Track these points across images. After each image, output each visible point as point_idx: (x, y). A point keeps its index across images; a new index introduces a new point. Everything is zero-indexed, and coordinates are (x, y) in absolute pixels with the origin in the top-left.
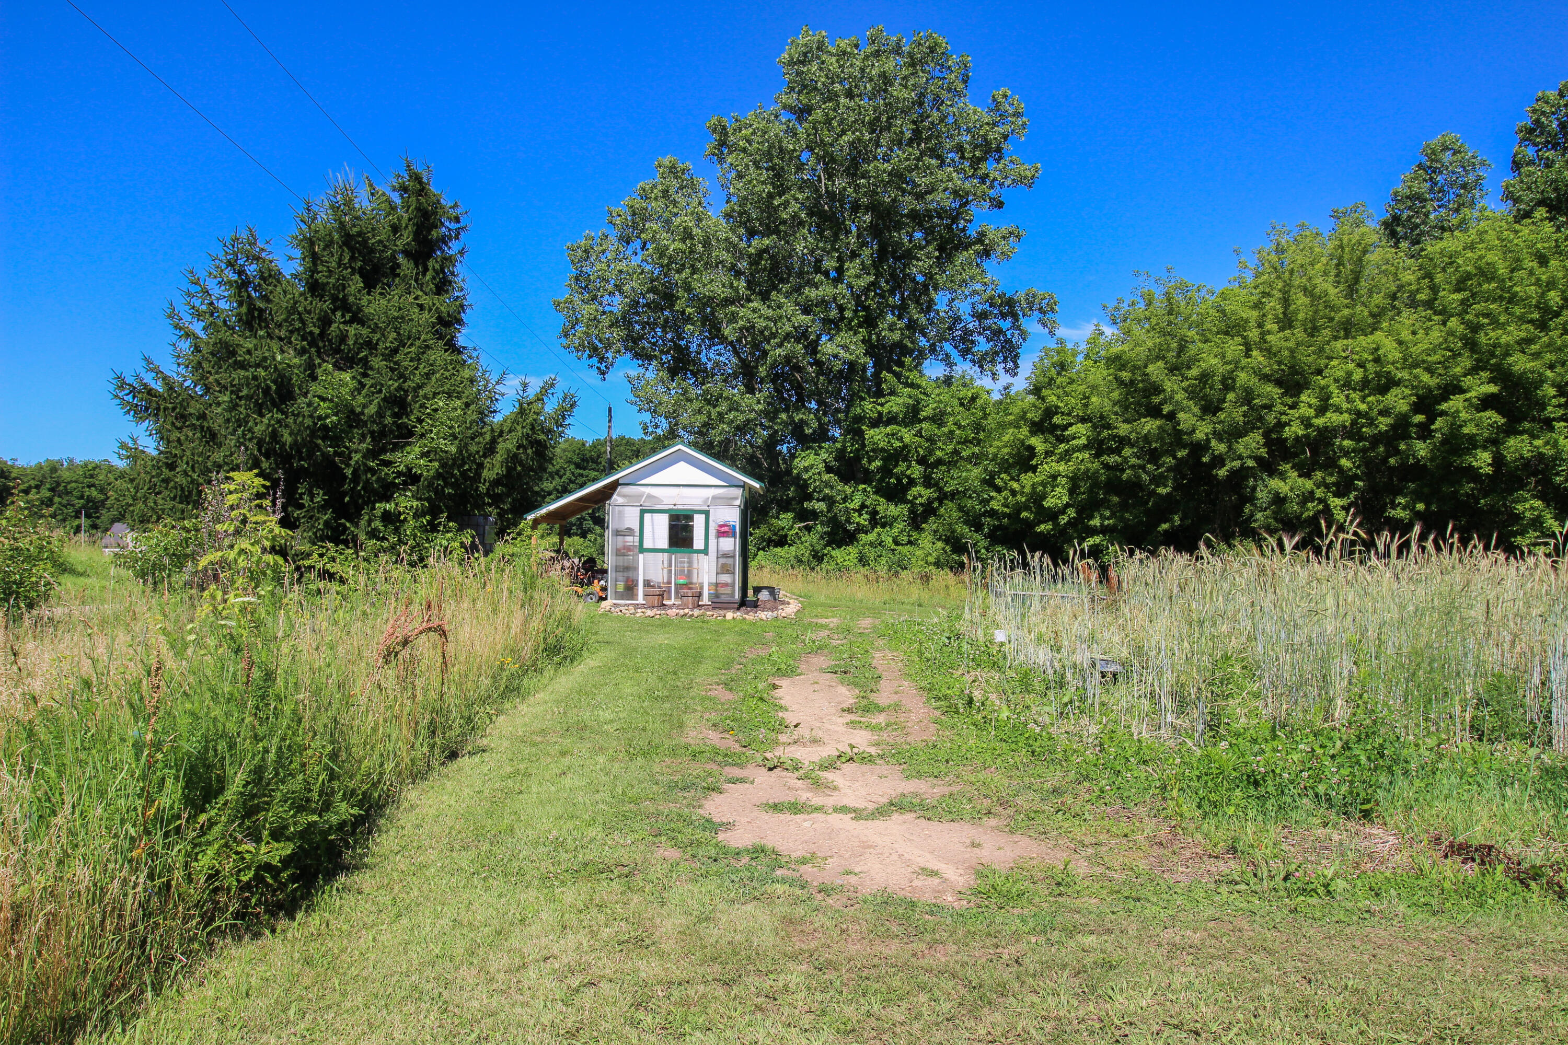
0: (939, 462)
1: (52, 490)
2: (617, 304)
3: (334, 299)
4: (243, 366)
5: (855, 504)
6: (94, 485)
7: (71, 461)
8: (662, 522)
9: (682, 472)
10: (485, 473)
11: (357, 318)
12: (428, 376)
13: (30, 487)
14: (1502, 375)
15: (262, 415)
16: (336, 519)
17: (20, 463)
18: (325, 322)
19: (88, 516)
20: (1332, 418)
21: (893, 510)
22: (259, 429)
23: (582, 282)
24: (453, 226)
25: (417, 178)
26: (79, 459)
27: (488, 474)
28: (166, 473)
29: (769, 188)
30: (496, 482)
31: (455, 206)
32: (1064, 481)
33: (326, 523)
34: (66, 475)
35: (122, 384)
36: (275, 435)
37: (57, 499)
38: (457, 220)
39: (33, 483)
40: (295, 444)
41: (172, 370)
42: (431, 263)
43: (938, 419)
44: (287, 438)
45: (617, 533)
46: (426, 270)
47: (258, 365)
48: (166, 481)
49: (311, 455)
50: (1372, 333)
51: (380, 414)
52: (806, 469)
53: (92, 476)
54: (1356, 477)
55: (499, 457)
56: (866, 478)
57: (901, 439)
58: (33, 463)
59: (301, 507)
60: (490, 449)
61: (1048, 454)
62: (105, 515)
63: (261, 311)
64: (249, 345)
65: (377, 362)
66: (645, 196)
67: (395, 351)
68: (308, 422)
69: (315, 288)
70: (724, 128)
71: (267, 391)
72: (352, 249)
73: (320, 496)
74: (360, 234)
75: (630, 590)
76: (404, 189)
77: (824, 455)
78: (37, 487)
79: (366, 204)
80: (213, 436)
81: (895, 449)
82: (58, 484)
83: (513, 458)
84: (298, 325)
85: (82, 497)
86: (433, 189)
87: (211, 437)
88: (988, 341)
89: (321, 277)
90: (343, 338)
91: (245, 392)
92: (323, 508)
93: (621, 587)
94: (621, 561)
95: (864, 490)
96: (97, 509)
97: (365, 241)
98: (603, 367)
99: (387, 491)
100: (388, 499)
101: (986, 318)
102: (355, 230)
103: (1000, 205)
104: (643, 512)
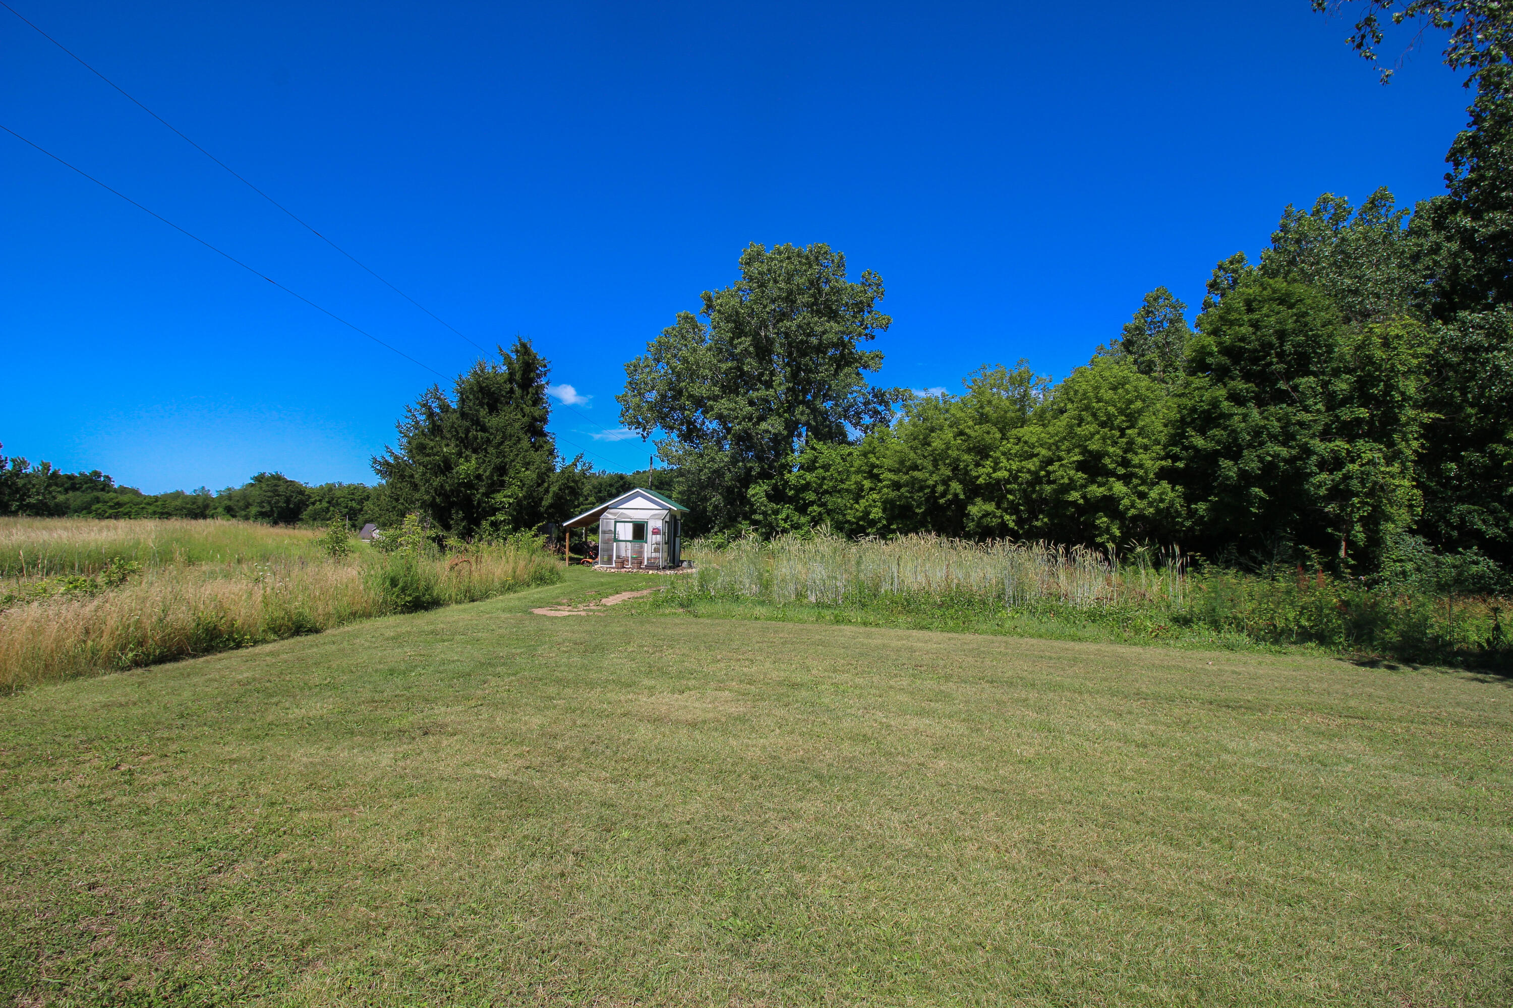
0: (826, 492)
1: (329, 502)
2: (653, 396)
3: (472, 420)
4: (428, 455)
5: (783, 515)
6: (354, 499)
7: (340, 484)
8: (630, 528)
9: (639, 502)
10: (544, 503)
11: (484, 429)
12: (517, 455)
13: (316, 501)
14: (1085, 451)
15: (437, 477)
16: (469, 525)
17: (310, 485)
18: (467, 431)
19: (350, 519)
20: (1002, 474)
21: (803, 520)
22: (435, 484)
23: (634, 385)
24: (543, 370)
25: (524, 346)
26: (346, 483)
27: (545, 503)
28: (394, 503)
29: (730, 335)
30: (551, 506)
31: (544, 359)
32: (879, 504)
33: (464, 527)
34: (338, 493)
35: (375, 461)
36: (442, 486)
37: (332, 508)
38: (545, 366)
39: (318, 498)
40: (451, 490)
41: (398, 452)
42: (530, 390)
43: (826, 468)
44: (448, 488)
45: (604, 532)
46: (528, 393)
47: (434, 455)
48: (394, 507)
49: (458, 496)
50: (1022, 427)
51: (492, 475)
52: (753, 496)
53: (353, 494)
54: (1020, 504)
55: (551, 495)
56: (790, 500)
57: (805, 479)
58: (318, 485)
59: (453, 519)
60: (547, 491)
61: (871, 489)
62: (361, 518)
63: (439, 426)
64: (432, 444)
65: (491, 450)
66: (667, 334)
67: (502, 443)
68: (456, 481)
69: (463, 415)
70: (709, 297)
71: (439, 466)
72: (483, 394)
73: (461, 514)
74: (487, 386)
75: (610, 561)
76: (517, 351)
77: (766, 487)
78: (320, 501)
79: (490, 371)
80: (416, 485)
81: (802, 485)
82: (333, 499)
83: (556, 495)
84: (454, 433)
85: (347, 507)
86: (533, 350)
87: (415, 487)
88: (871, 418)
89: (466, 410)
90: (476, 438)
91: (429, 467)
92: (462, 520)
93: (606, 558)
94: (605, 546)
95: (789, 508)
96: (355, 515)
97: (490, 389)
98: (645, 434)
99: (494, 511)
100: (494, 515)
101: (869, 404)
102: (484, 385)
103: (873, 338)
104: (616, 522)
